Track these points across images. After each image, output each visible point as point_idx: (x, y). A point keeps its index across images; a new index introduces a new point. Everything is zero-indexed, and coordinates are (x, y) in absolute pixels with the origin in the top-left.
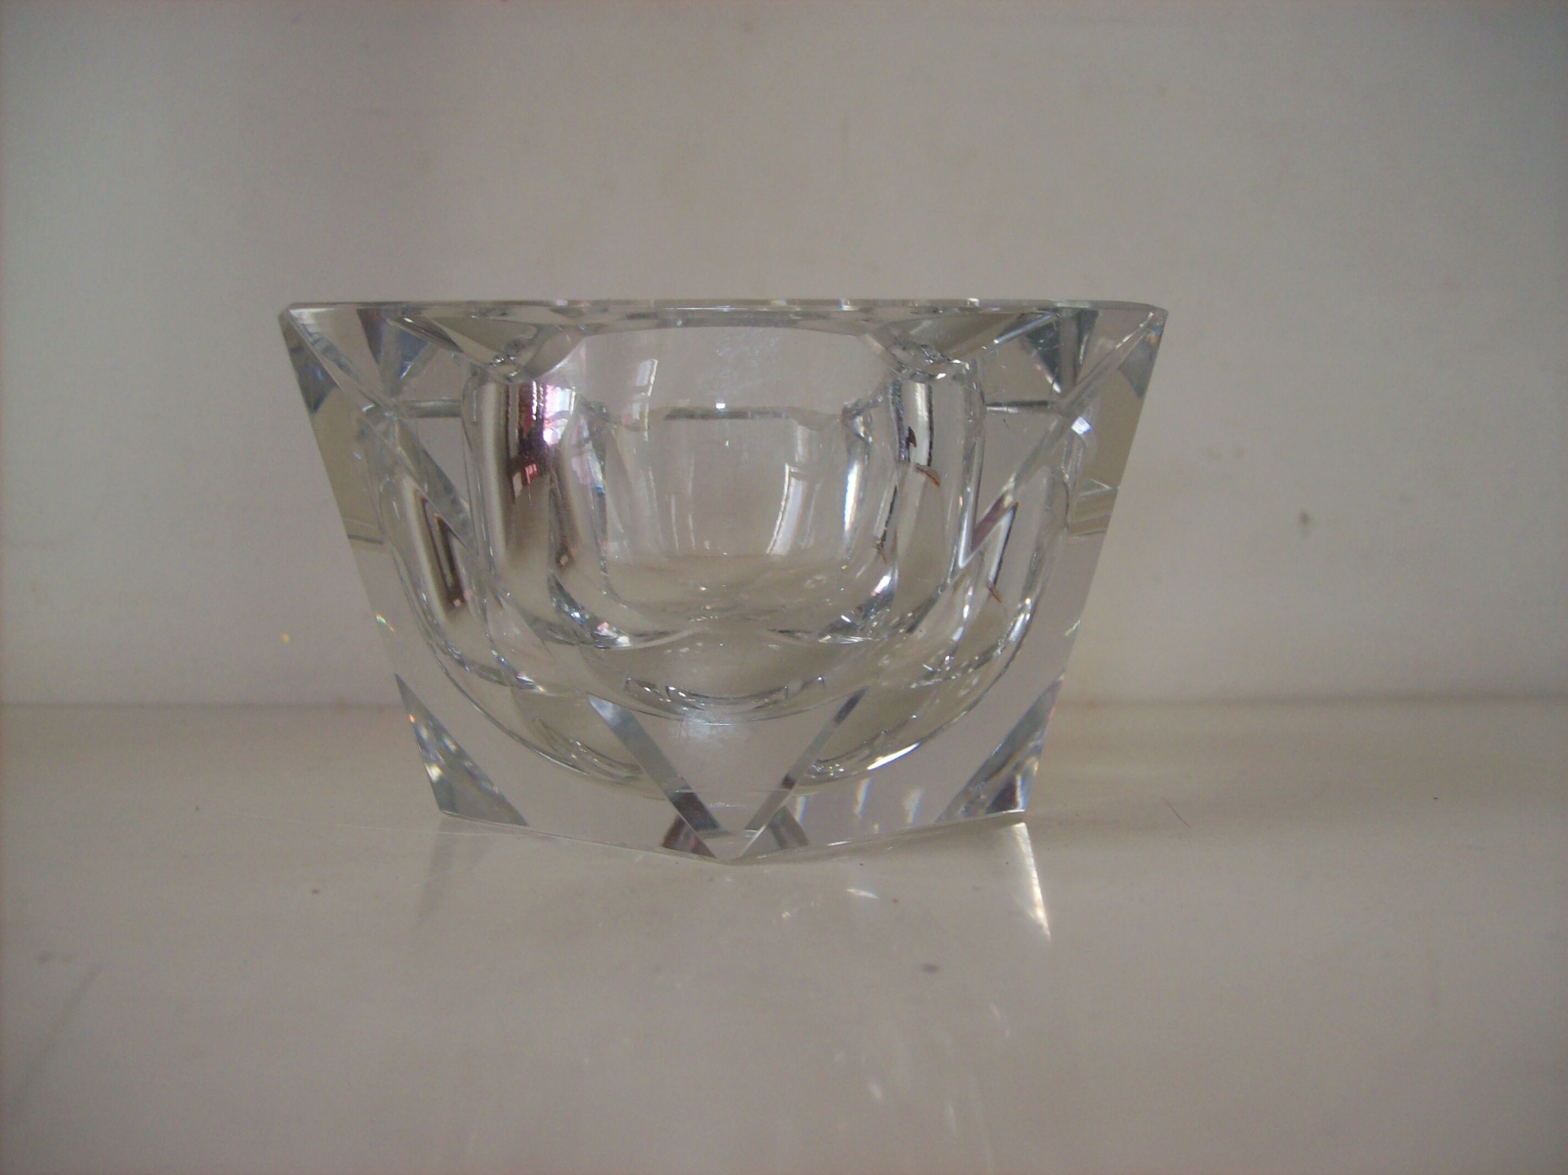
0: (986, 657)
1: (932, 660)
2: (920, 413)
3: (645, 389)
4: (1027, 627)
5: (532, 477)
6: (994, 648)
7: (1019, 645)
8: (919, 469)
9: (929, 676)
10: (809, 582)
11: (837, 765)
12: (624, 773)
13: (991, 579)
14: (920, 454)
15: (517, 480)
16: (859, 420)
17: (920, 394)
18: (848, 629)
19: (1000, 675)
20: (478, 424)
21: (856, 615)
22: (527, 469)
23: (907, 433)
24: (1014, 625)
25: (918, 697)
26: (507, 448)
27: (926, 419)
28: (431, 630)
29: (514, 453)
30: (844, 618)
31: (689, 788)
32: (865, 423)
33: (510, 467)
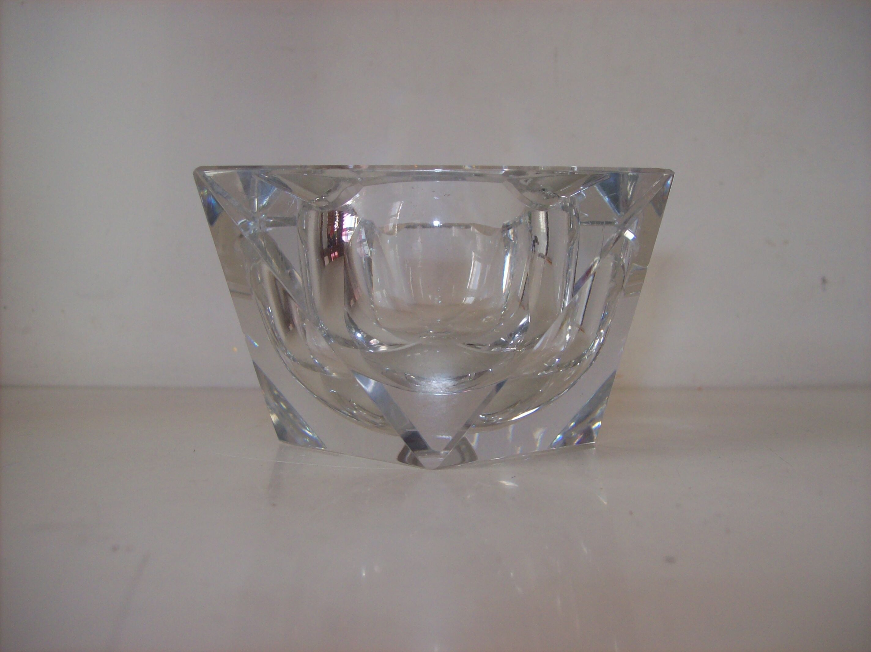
0: (579, 359)
1: (549, 361)
2: (542, 227)
3: (396, 215)
4: (601, 345)
5: (335, 257)
6: (584, 355)
7: (598, 353)
8: (540, 255)
9: (547, 369)
10: (484, 320)
11: (496, 416)
12: (379, 421)
13: (580, 323)
14: (542, 248)
15: (326, 258)
16: (511, 231)
17: (542, 215)
18: (505, 344)
19: (587, 369)
20: (306, 231)
21: (508, 337)
22: (331, 255)
23: (534, 238)
24: (593, 345)
25: (543, 380)
26: (321, 243)
27: (545, 231)
28: (277, 341)
29: (325, 246)
30: (502, 339)
31: (414, 427)
32: (514, 233)
33: (322, 254)
